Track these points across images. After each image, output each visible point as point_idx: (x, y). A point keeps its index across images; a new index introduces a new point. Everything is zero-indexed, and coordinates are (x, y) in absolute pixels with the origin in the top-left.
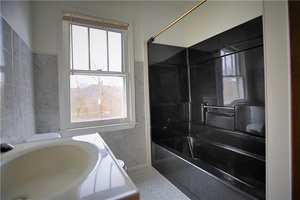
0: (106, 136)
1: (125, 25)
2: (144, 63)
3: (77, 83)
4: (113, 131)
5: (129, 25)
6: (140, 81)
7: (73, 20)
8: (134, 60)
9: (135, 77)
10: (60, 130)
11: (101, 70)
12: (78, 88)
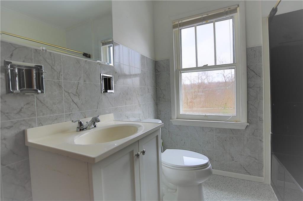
0: (209, 131)
1: (232, 8)
2: (262, 46)
3: (225, 77)
4: (217, 128)
5: (240, 6)
6: (255, 72)
7: (180, 26)
8: (247, 46)
9: (247, 67)
10: (171, 119)
11: (207, 65)
12: (226, 81)
